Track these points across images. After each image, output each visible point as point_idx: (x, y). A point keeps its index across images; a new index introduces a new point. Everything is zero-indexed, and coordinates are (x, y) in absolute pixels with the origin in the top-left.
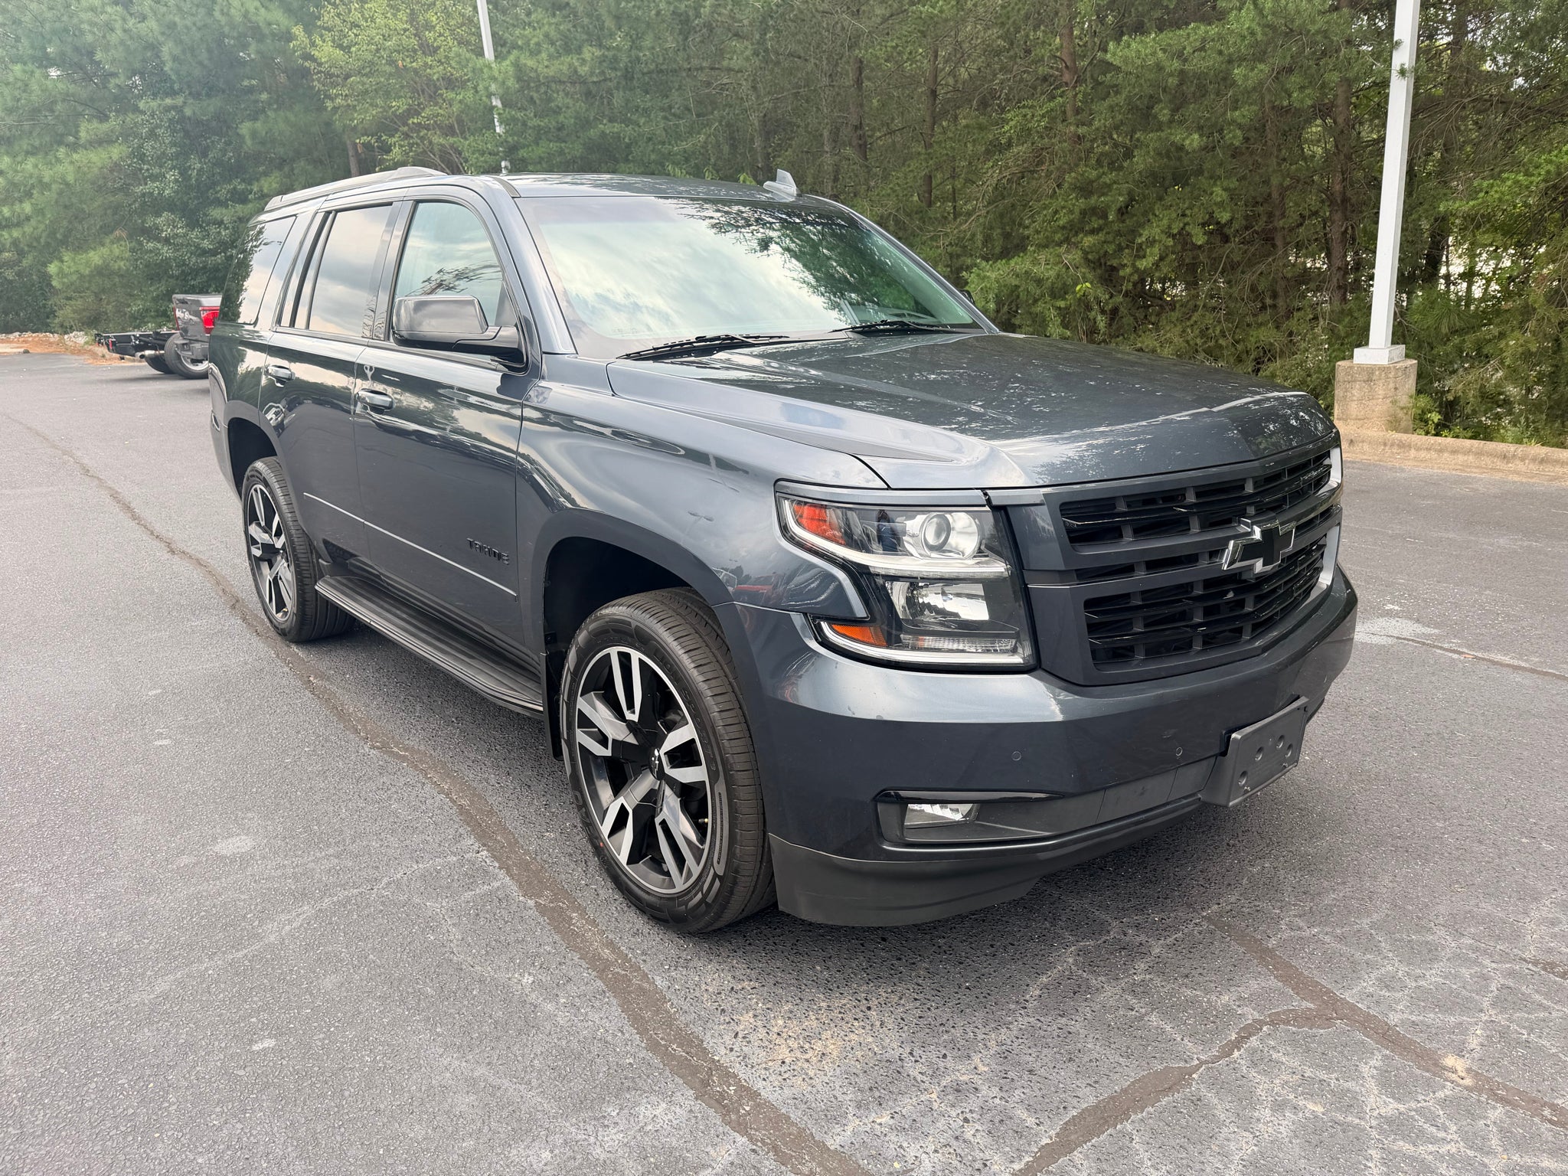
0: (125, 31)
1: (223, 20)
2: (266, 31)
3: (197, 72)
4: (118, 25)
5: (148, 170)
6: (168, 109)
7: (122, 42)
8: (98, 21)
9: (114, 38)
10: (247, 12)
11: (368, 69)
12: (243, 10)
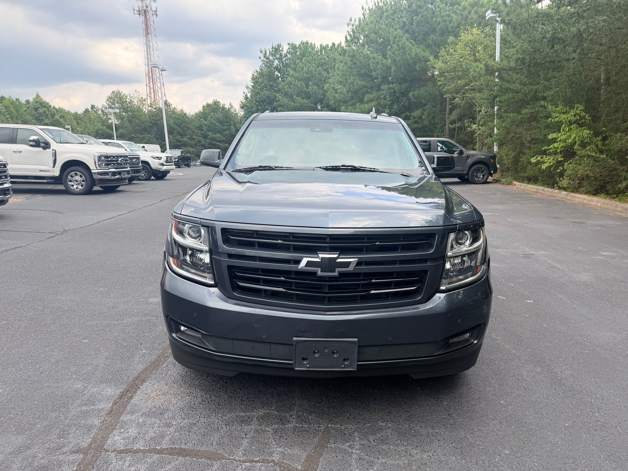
0: (382, 64)
1: (409, 57)
2: (422, 59)
3: (401, 75)
4: (380, 62)
5: (381, 109)
6: (390, 89)
7: (381, 68)
8: (375, 61)
9: (379, 66)
10: (417, 53)
11: (454, 70)
12: (415, 53)
